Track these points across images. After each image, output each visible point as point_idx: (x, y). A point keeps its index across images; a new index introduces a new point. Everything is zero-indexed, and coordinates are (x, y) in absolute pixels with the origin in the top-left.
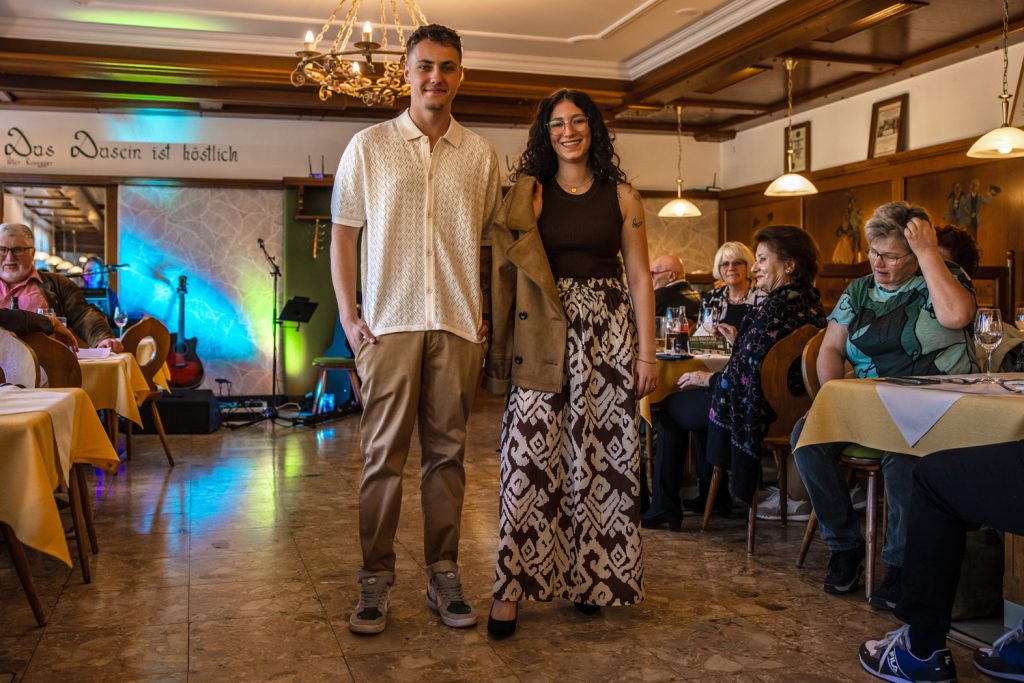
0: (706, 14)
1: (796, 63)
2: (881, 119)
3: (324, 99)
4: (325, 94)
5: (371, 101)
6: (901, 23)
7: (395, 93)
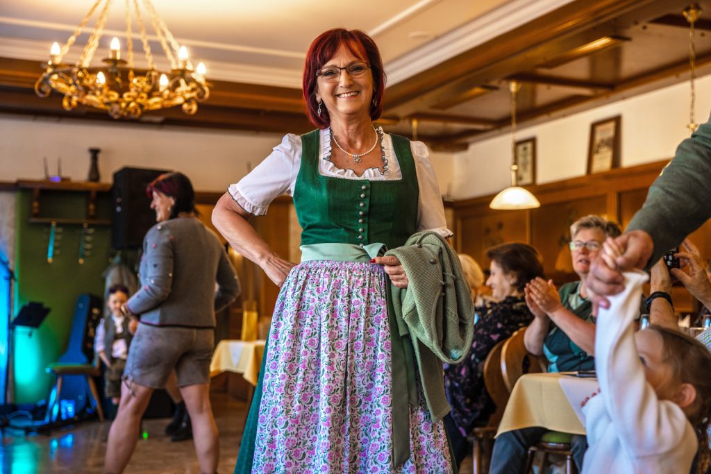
0: (437, 38)
1: (520, 86)
2: (598, 138)
3: (68, 109)
4: (70, 104)
5: (117, 113)
6: (614, 54)
7: (141, 106)
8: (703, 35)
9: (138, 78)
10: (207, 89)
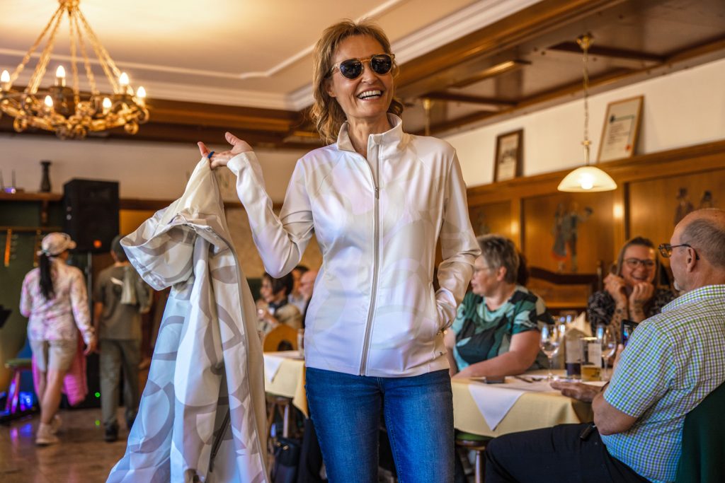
1: (432, 103)
2: (503, 149)
3: (19, 129)
4: (20, 126)
5: (63, 133)
6: (517, 76)
8: (595, 60)
9: (83, 103)
10: (146, 112)
